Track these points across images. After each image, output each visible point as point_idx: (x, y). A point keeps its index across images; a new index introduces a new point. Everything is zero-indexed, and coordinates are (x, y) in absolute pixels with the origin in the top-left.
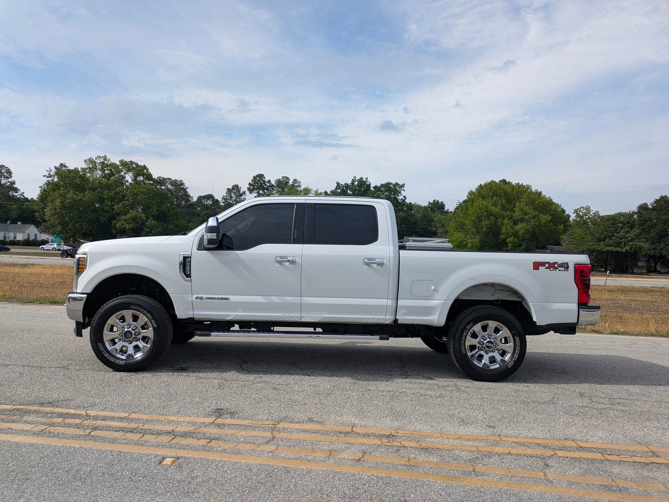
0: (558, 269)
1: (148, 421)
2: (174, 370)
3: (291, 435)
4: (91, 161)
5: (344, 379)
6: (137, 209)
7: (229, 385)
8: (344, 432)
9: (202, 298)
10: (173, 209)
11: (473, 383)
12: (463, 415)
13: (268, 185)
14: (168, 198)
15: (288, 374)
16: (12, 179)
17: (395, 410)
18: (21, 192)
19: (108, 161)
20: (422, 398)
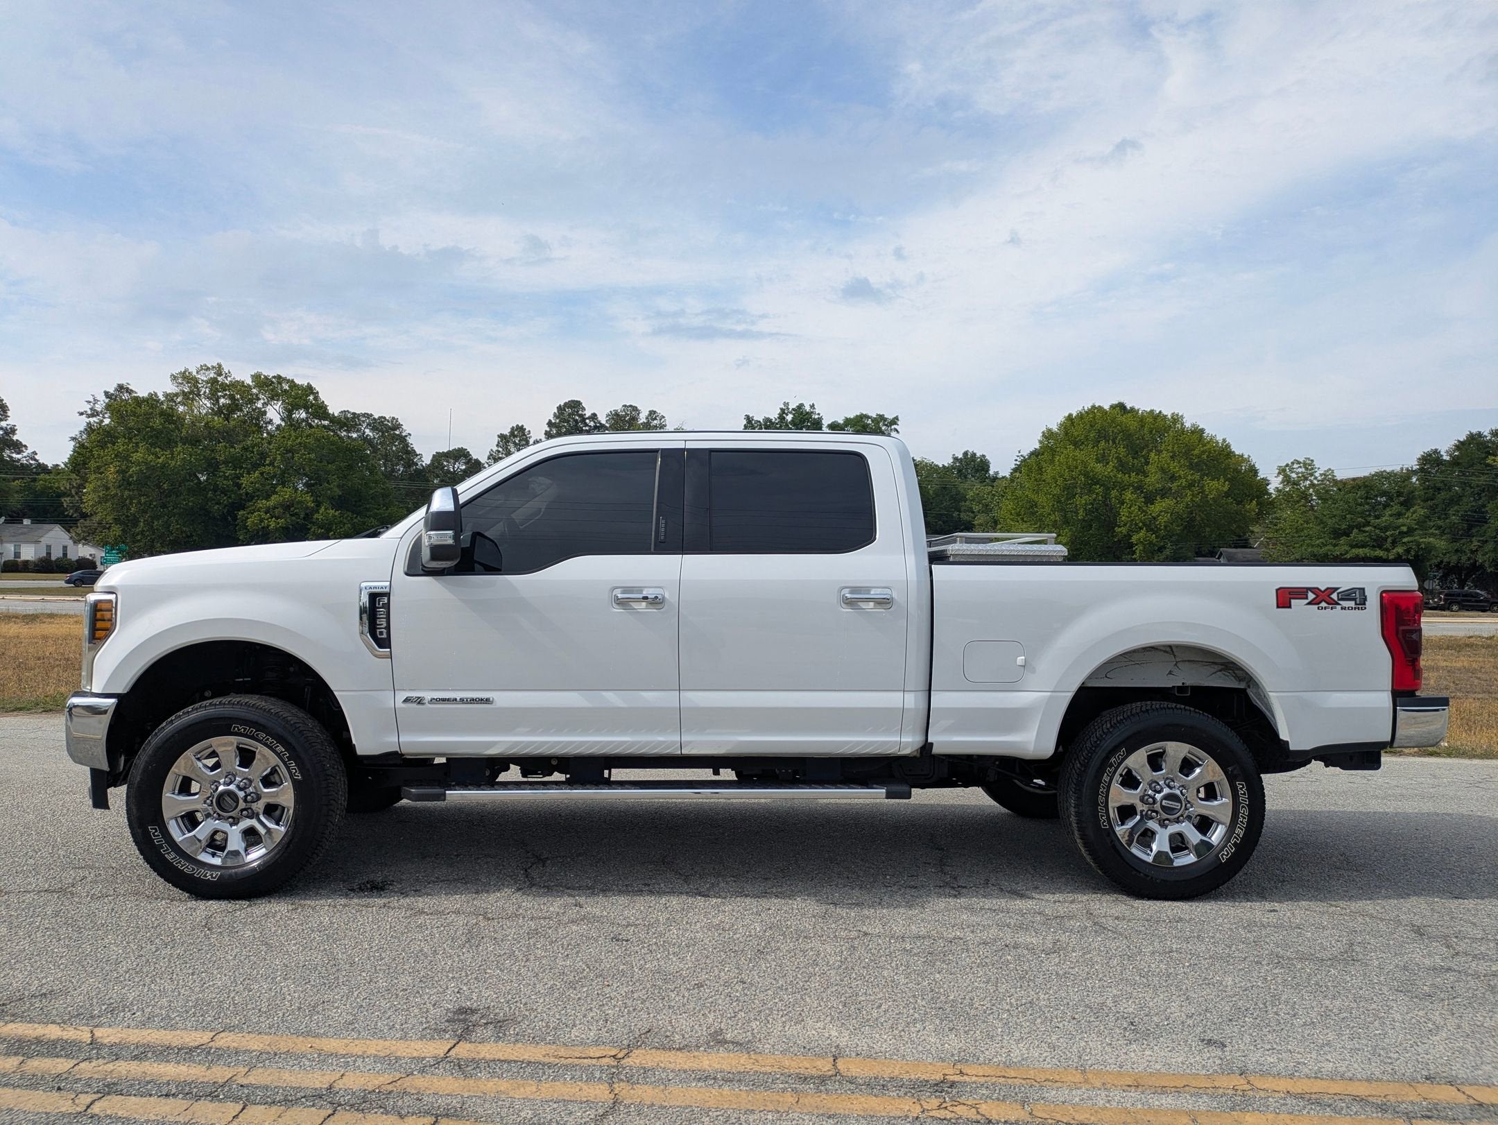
0: (1339, 604)
1: (264, 1056)
2: (352, 890)
3: (666, 1092)
4: (186, 377)
5: (798, 904)
6: (294, 484)
7: (496, 932)
8: (812, 1077)
9: (420, 701)
10: (376, 482)
11: (1132, 907)
12: (1130, 1007)
13: (592, 424)
14: (364, 458)
15: (651, 893)
16: (8, 422)
17: (942, 998)
18: (30, 451)
19: (226, 377)
20: (1009, 957)
